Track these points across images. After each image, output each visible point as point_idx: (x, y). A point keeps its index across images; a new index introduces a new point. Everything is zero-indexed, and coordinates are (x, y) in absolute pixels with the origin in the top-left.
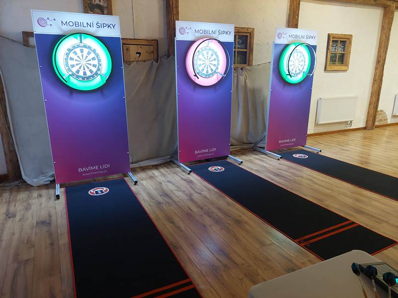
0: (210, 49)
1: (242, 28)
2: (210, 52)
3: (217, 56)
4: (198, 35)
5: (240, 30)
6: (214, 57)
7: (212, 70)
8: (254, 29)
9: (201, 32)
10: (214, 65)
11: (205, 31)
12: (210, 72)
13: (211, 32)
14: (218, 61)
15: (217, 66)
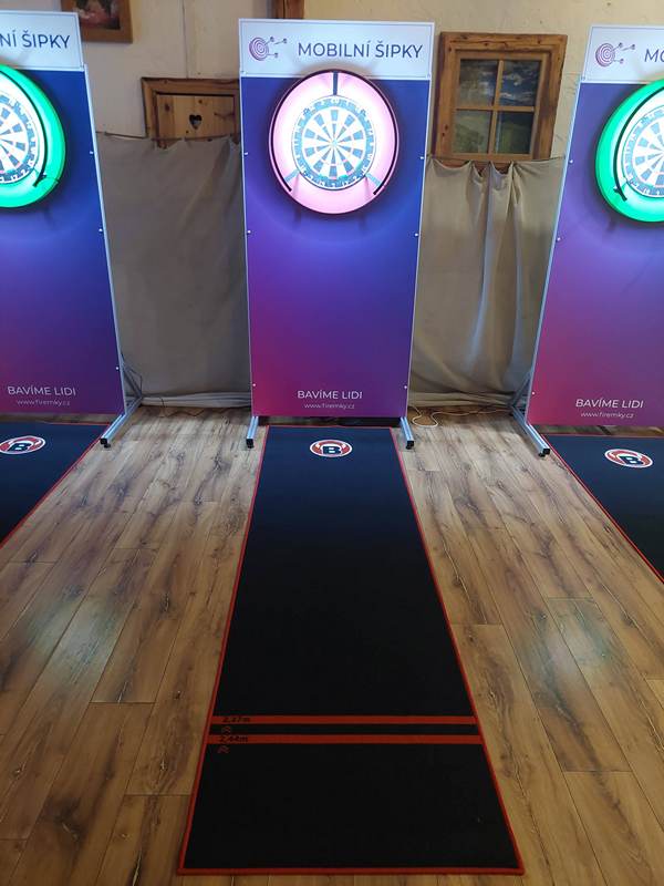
0: (342, 104)
1: (519, 37)
2: (343, 114)
3: (367, 125)
4: (308, 60)
5: (513, 45)
6: (357, 126)
7: (348, 167)
8: (563, 39)
9: (319, 50)
10: (357, 153)
11: (330, 49)
12: (341, 172)
13: (350, 51)
14: (371, 139)
15: (366, 156)
